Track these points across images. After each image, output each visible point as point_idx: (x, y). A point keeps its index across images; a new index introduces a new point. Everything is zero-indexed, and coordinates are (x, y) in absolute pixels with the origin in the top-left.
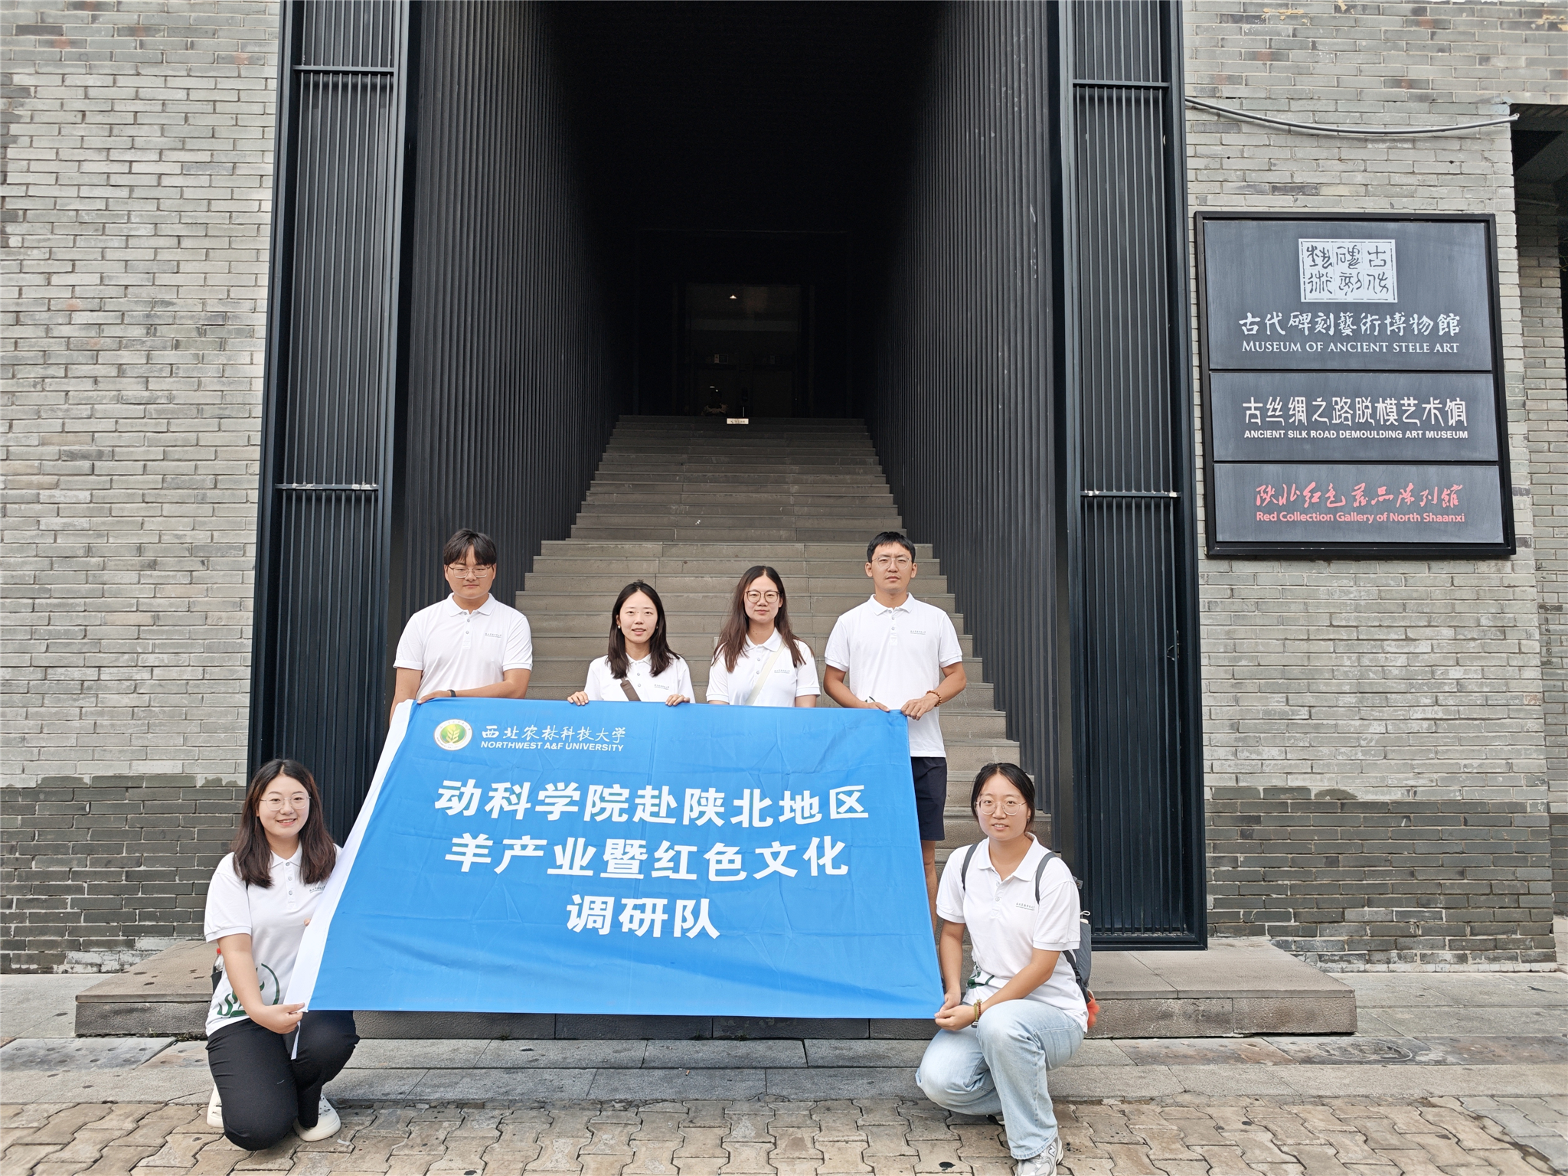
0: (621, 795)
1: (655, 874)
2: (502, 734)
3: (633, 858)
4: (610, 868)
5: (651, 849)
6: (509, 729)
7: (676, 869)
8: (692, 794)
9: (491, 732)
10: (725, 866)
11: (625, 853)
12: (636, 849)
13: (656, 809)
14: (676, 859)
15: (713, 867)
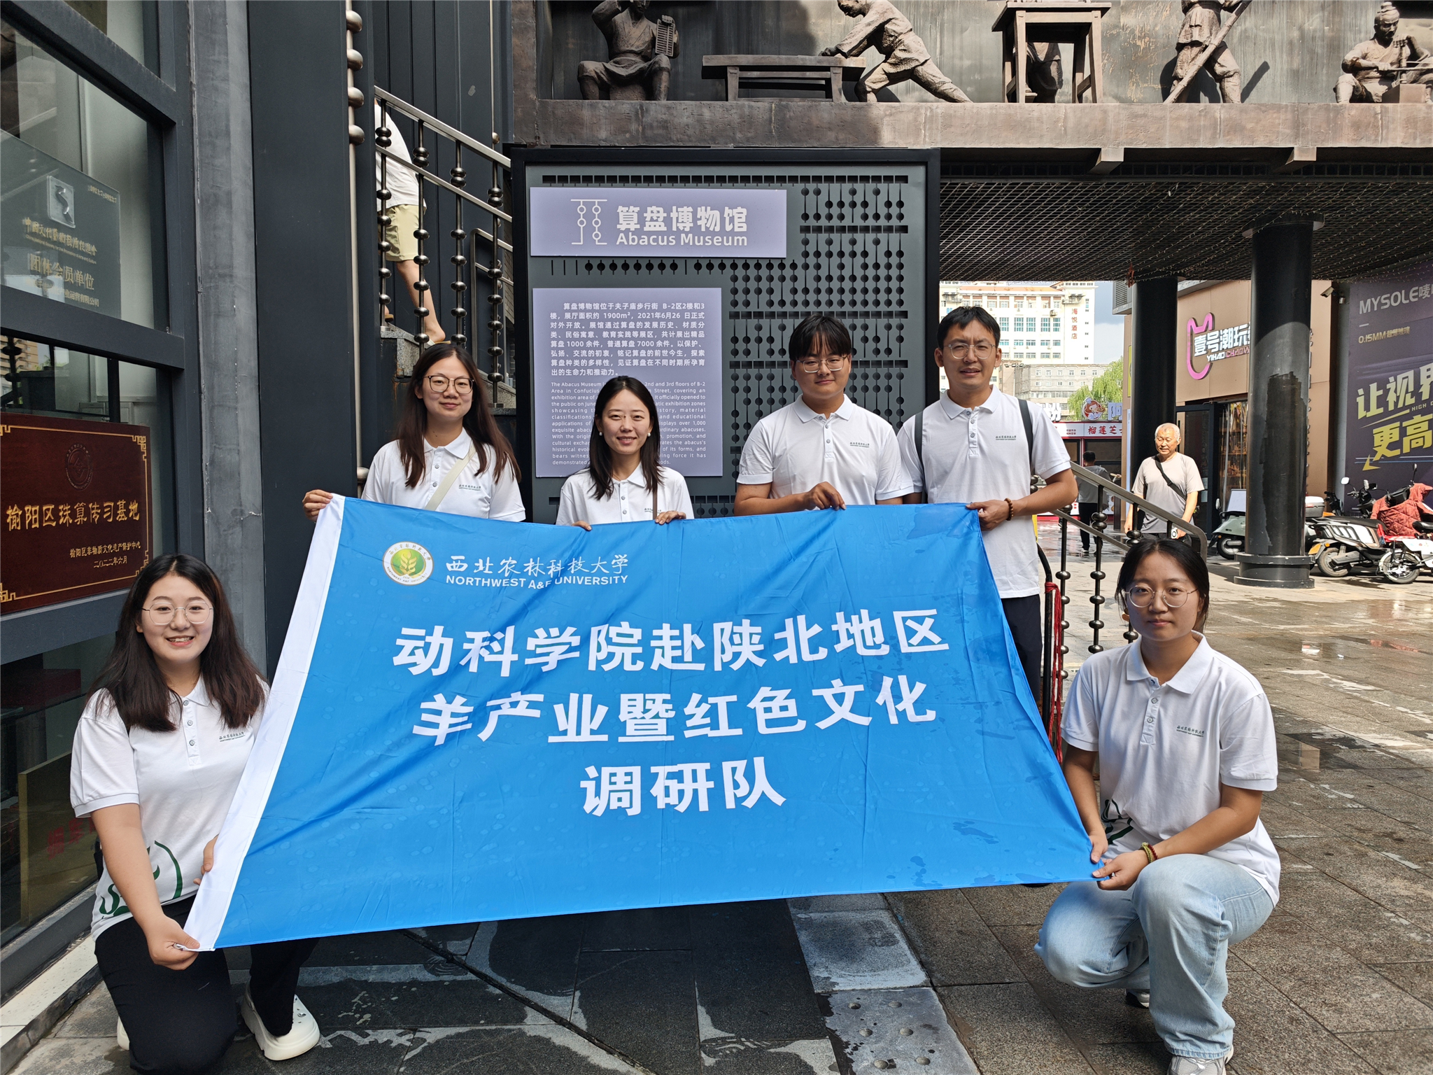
0: (631, 636)
1: (688, 734)
2: (472, 567)
3: (657, 716)
4: (630, 729)
5: (679, 703)
6: (481, 561)
7: (715, 725)
8: (723, 631)
9: (456, 564)
10: (777, 714)
11: (646, 711)
12: (659, 703)
13: (678, 653)
14: (713, 712)
15: (761, 717)
